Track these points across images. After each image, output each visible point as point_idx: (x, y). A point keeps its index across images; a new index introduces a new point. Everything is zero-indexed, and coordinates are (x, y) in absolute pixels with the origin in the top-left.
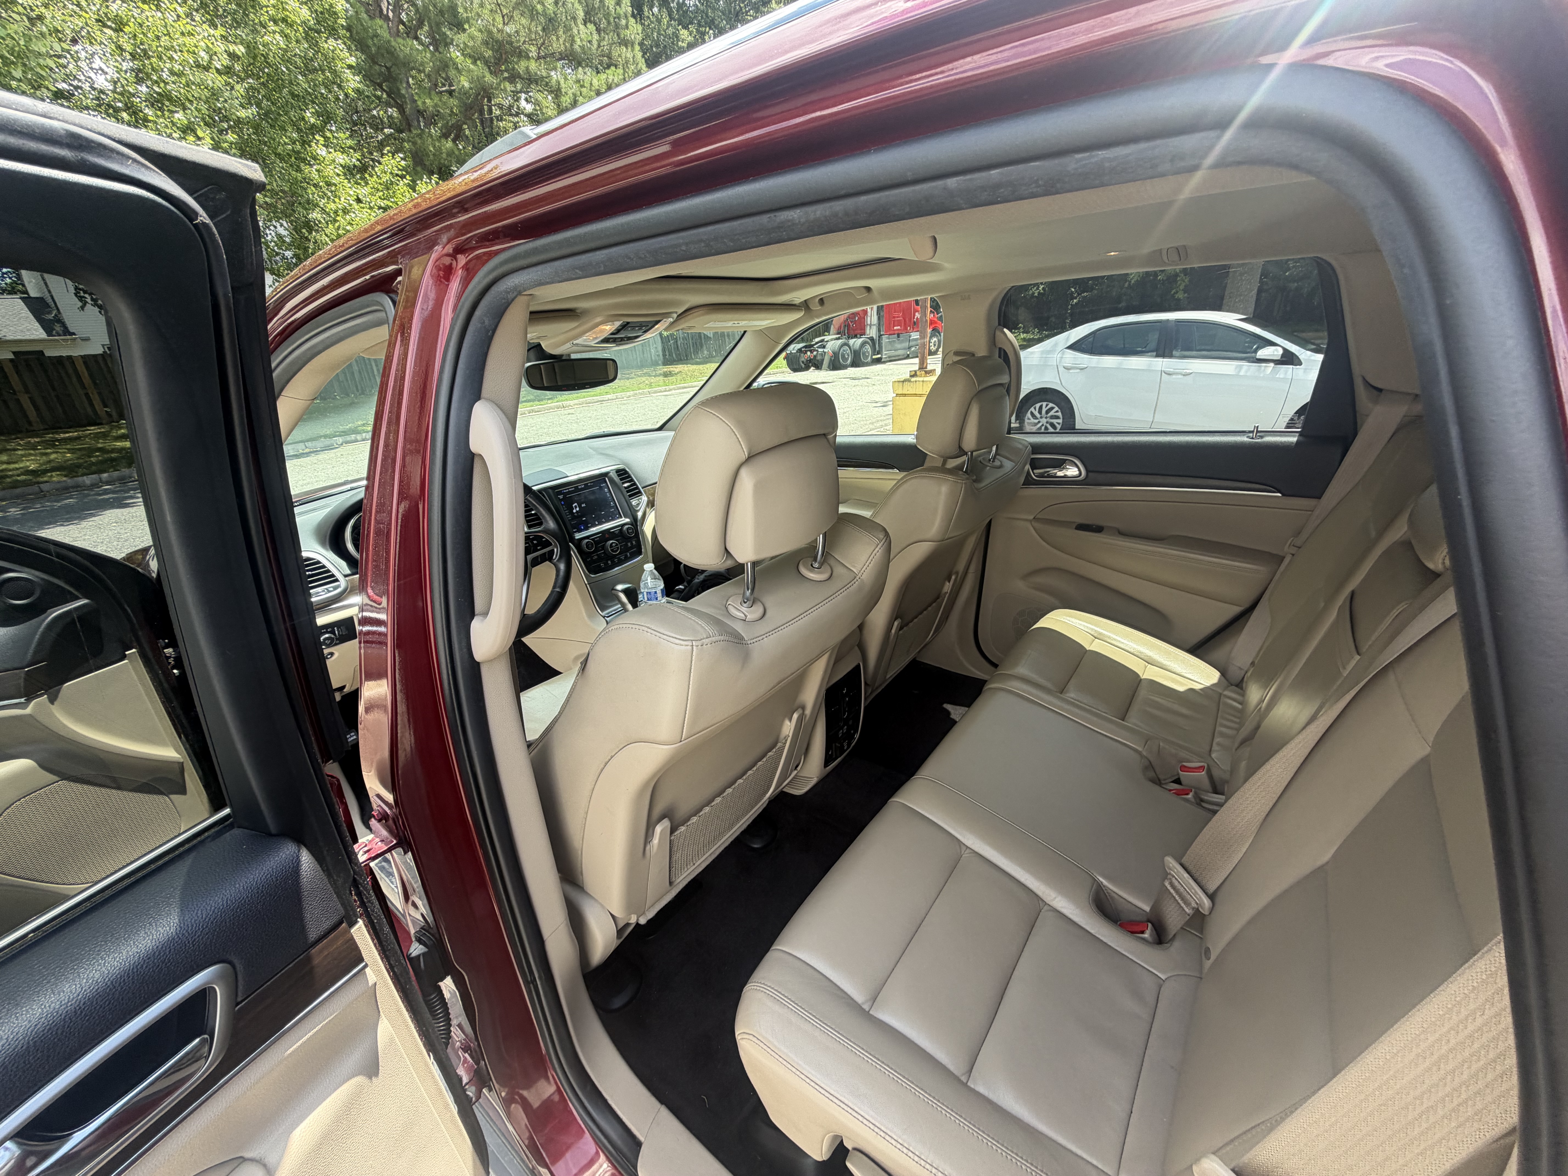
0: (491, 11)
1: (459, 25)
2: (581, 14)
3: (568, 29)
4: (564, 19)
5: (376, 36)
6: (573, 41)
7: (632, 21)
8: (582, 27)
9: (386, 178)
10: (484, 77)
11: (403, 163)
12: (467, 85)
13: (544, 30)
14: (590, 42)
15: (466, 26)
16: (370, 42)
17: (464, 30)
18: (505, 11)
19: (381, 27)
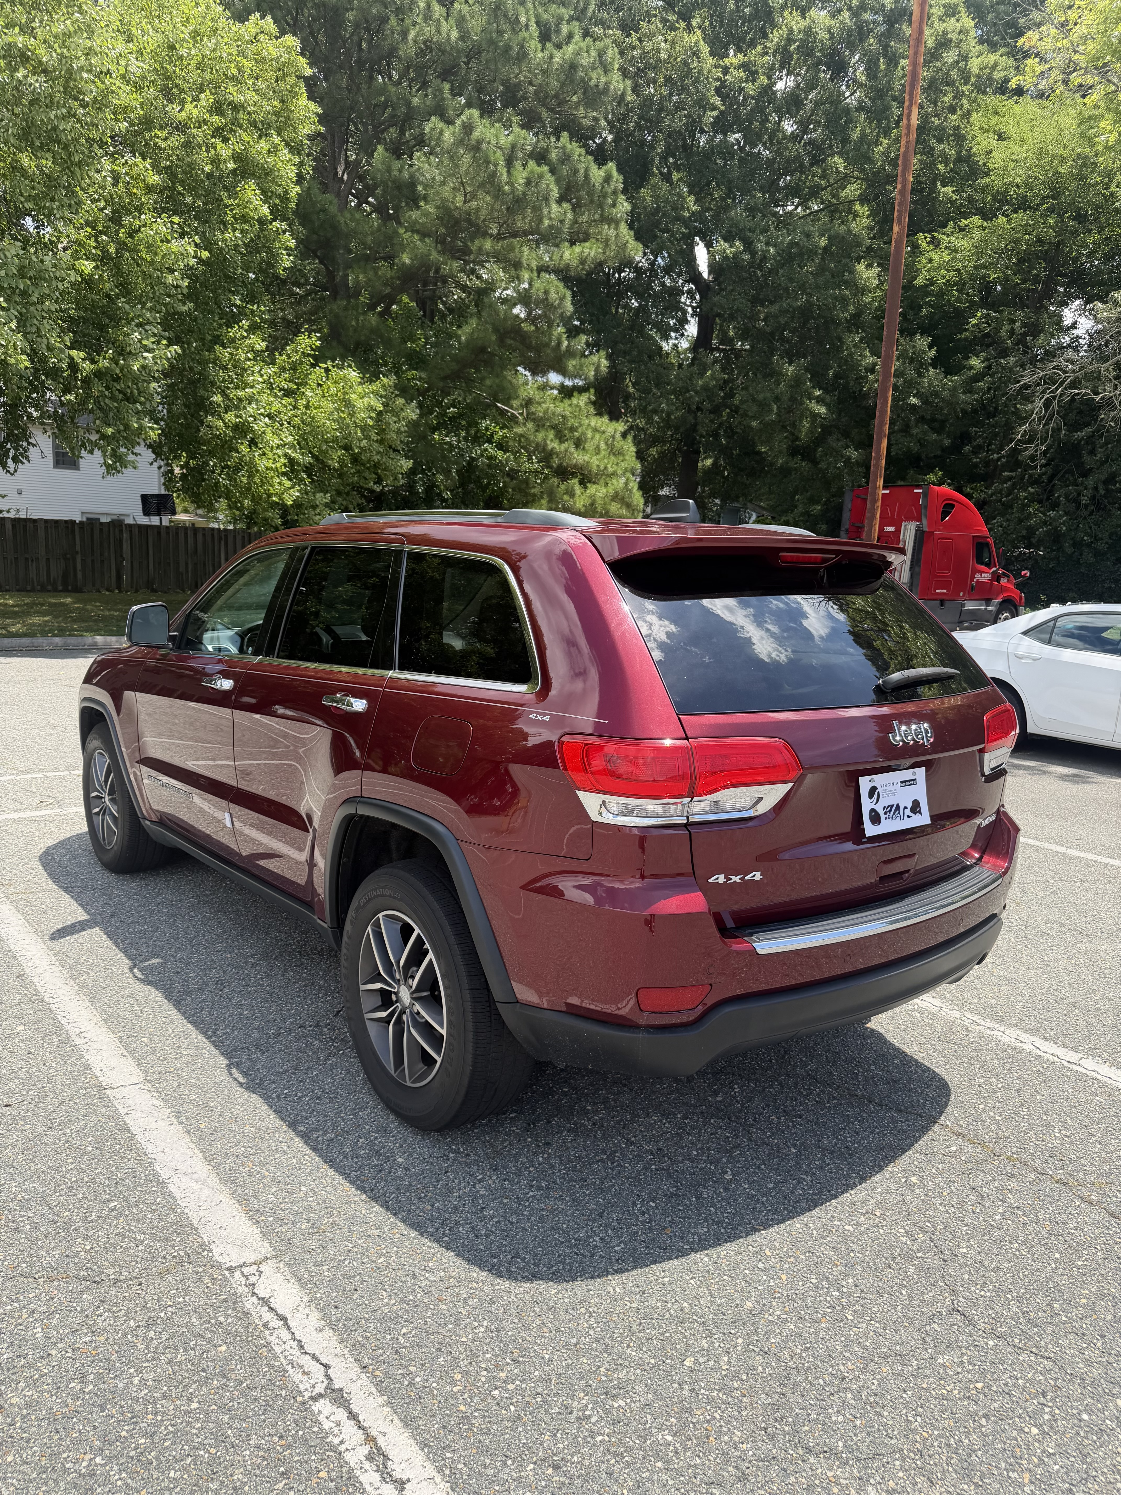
0: (454, 189)
1: (414, 200)
2: (555, 193)
3: (537, 209)
4: (534, 199)
5: (324, 210)
6: (540, 221)
7: (622, 197)
8: (554, 206)
9: (295, 358)
10: (430, 255)
11: (318, 343)
12: (407, 261)
13: (508, 209)
14: (562, 221)
15: (422, 204)
16: (314, 217)
17: (418, 207)
18: (469, 189)
19: (331, 202)
